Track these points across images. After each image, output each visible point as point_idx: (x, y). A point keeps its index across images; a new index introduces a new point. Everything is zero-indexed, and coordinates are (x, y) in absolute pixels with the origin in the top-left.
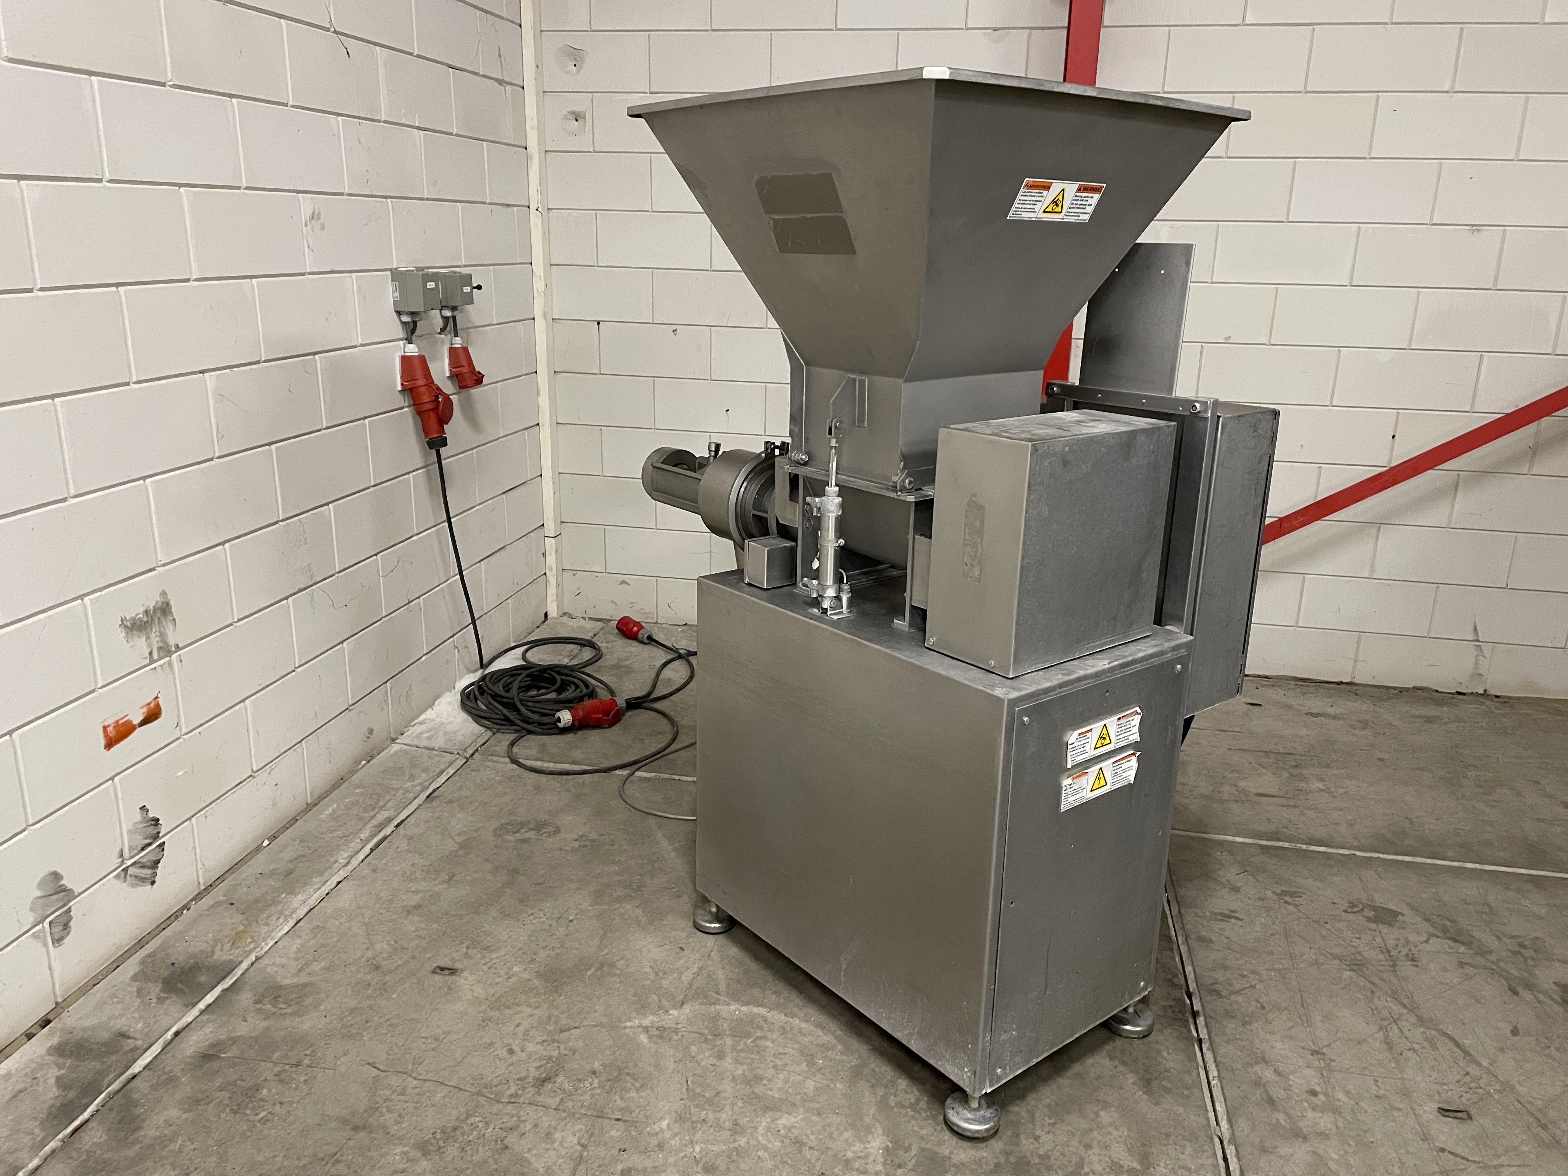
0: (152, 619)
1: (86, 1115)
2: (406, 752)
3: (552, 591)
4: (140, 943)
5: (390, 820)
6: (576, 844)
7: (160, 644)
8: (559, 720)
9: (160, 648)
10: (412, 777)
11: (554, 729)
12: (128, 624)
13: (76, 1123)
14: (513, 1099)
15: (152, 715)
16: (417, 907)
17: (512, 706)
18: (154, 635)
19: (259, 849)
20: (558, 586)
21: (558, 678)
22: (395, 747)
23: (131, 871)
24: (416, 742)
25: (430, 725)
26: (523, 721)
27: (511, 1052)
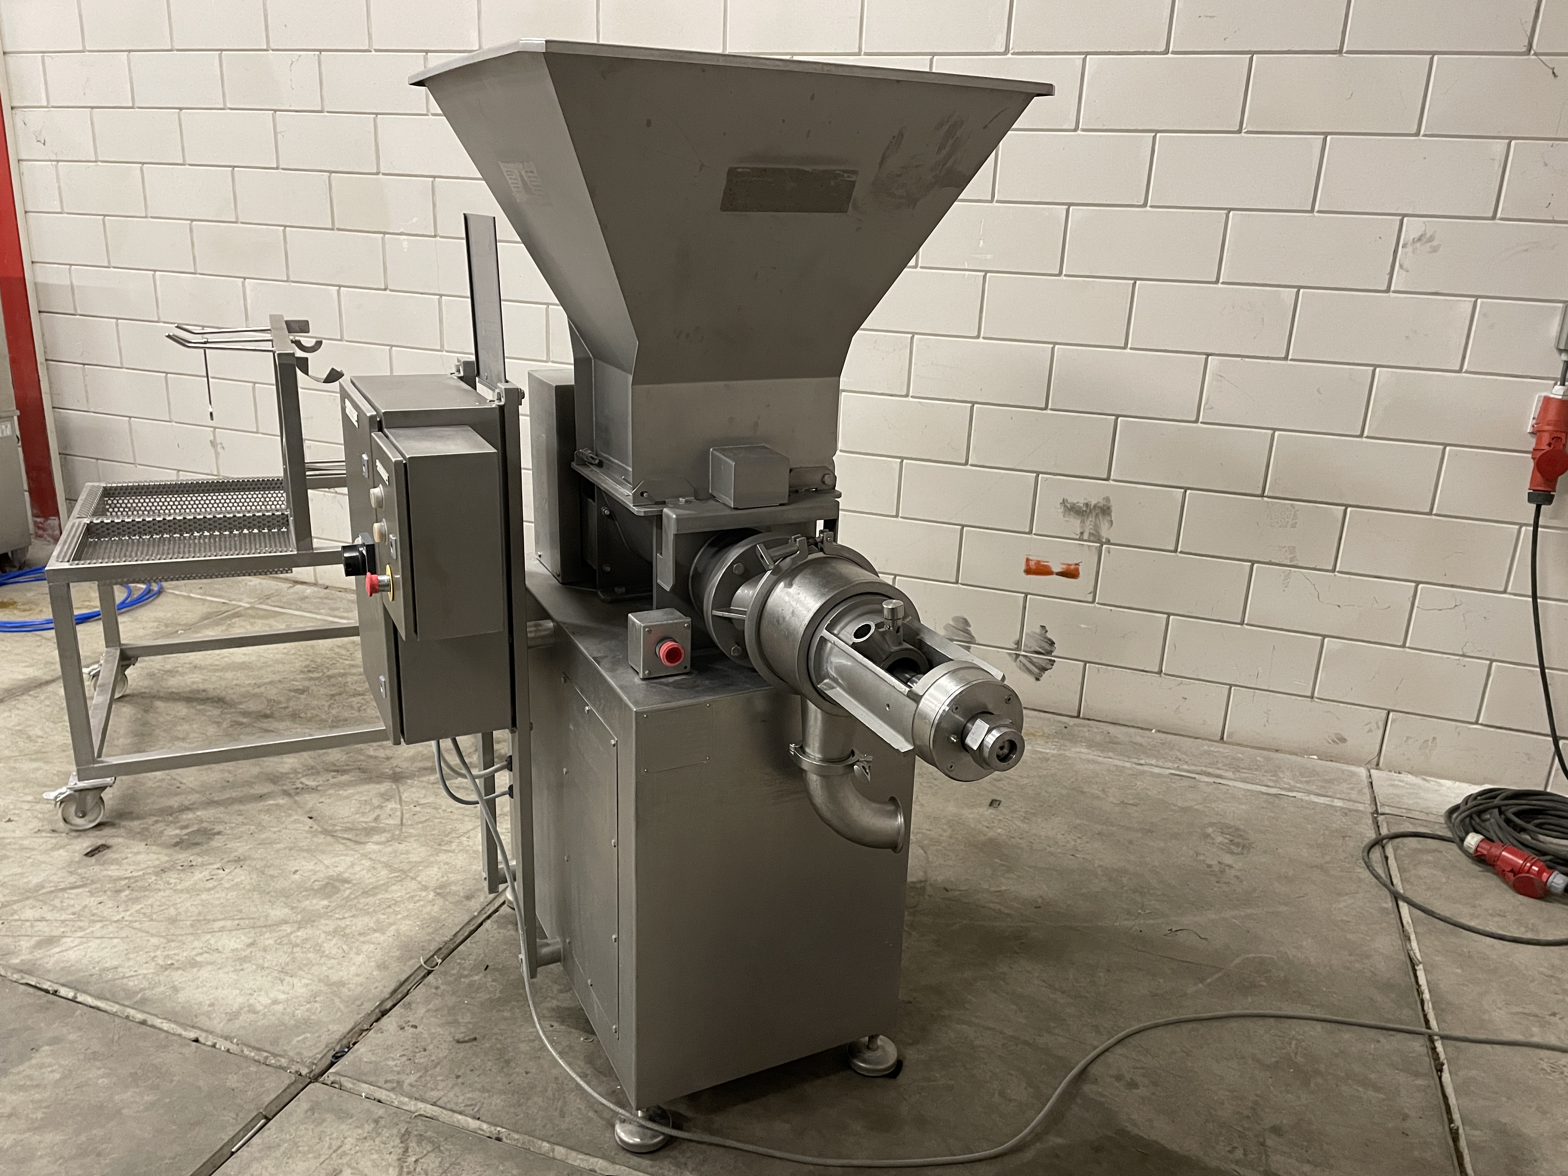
0: (1091, 511)
2: (1352, 774)
7: (1092, 531)
12: (1069, 506)
15: (1070, 573)
18: (1089, 523)
23: (1021, 658)
24: (1378, 779)
25: (1427, 785)
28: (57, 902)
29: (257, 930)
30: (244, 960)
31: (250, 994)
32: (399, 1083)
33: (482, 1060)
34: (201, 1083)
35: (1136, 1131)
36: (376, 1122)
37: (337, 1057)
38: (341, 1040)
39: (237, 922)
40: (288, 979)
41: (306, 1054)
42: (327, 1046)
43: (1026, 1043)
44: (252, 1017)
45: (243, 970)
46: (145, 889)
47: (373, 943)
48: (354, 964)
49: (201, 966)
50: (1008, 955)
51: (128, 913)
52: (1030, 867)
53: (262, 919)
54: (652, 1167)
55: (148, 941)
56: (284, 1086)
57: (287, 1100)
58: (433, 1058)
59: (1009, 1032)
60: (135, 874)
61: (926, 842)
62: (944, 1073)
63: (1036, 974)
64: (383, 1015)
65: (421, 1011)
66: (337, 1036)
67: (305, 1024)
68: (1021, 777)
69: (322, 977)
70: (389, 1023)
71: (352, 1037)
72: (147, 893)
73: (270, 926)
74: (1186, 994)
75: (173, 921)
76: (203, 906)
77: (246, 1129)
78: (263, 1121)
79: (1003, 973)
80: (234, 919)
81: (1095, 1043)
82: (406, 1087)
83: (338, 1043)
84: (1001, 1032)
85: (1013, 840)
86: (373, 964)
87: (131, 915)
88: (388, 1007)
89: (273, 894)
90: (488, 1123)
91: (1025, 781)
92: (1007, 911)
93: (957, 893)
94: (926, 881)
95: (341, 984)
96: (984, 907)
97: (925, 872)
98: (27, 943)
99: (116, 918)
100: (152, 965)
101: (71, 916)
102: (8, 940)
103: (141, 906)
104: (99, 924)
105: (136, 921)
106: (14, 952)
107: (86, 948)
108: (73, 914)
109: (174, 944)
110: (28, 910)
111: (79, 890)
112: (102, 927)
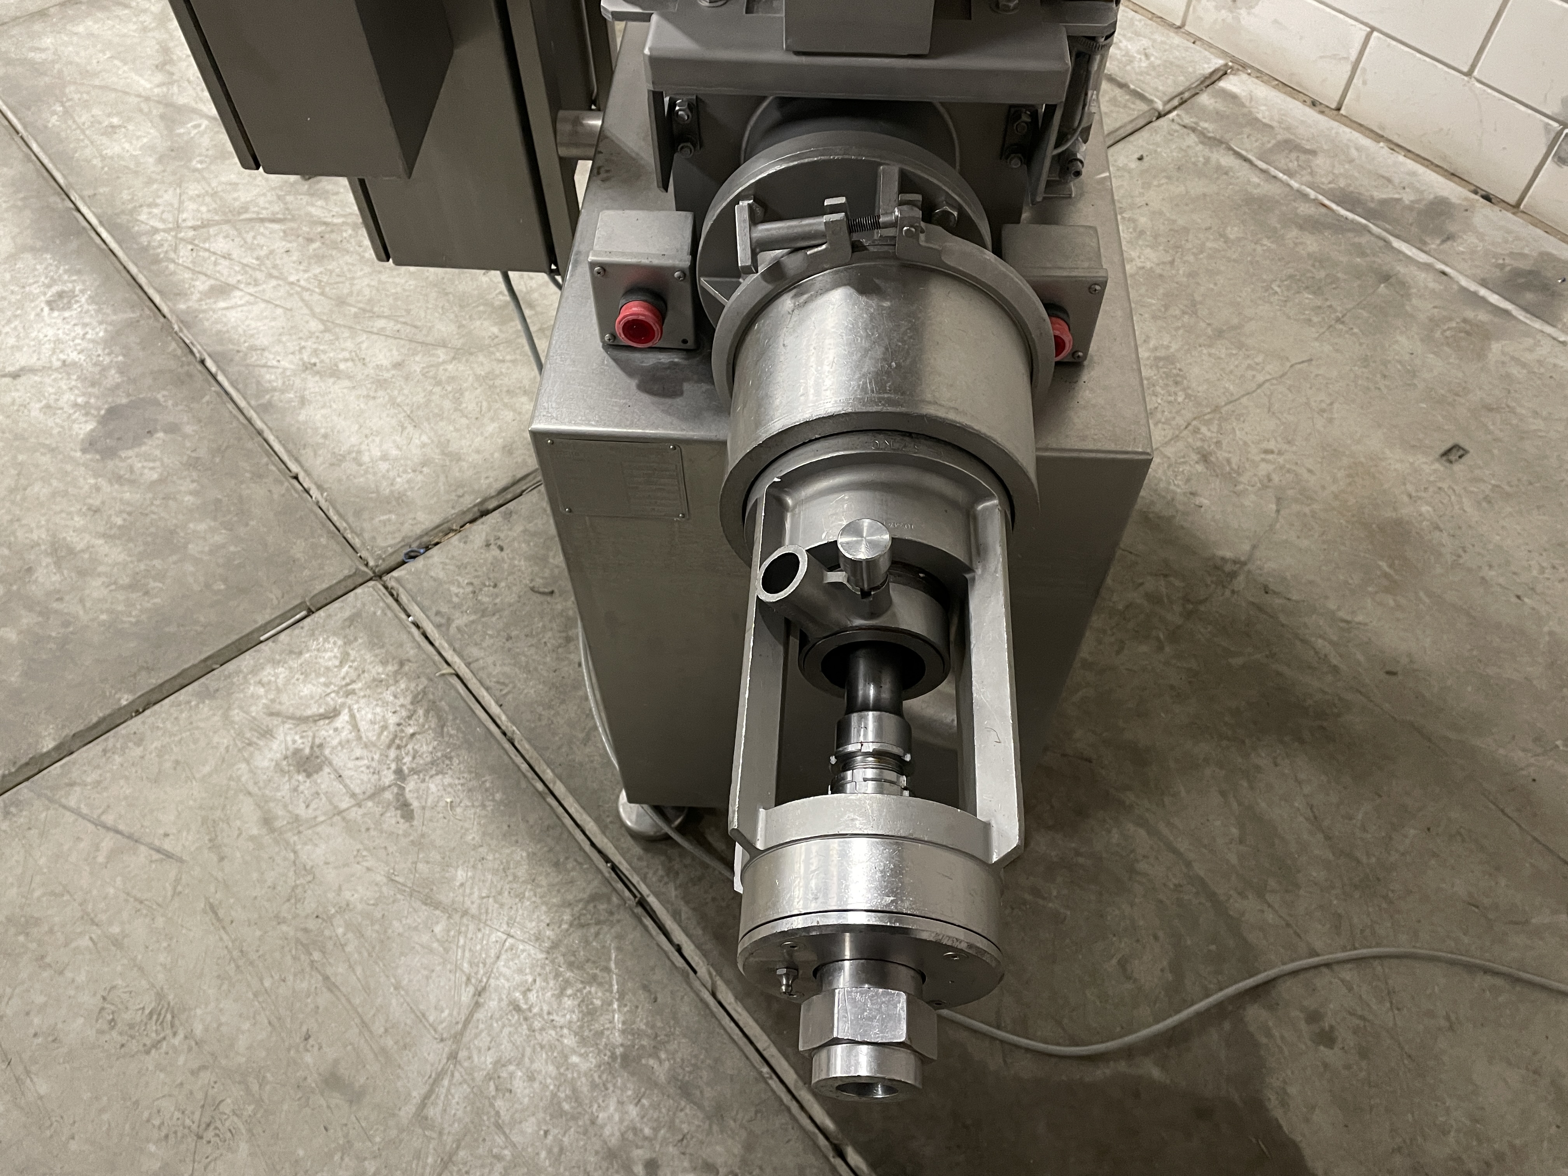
28: (249, 237)
29: (413, 345)
30: (381, 383)
31: (366, 436)
32: (449, 620)
33: (544, 626)
34: (270, 539)
35: (1278, 1113)
36: (402, 664)
37: (412, 556)
38: (421, 536)
39: (399, 326)
40: (410, 428)
41: (381, 543)
42: (403, 540)
43: (1212, 896)
44: (355, 467)
45: (374, 398)
46: (335, 245)
47: (514, 410)
48: (482, 433)
49: (339, 378)
50: (1287, 739)
51: (306, 276)
52: (1430, 595)
53: (424, 332)
54: (640, 859)
55: (307, 322)
56: (340, 576)
57: (340, 593)
58: (498, 601)
59: (1200, 869)
60: (335, 221)
61: (1290, 493)
62: (1065, 892)
63: (1307, 790)
64: (482, 516)
65: (519, 528)
66: (418, 530)
67: (397, 499)
68: (1536, 414)
69: (442, 440)
70: (480, 531)
71: (436, 535)
72: (334, 252)
73: (427, 344)
74: (1527, 922)
75: (341, 302)
76: (378, 290)
77: (284, 617)
78: (304, 613)
79: (1258, 768)
80: (397, 322)
81: (1318, 945)
82: (453, 630)
83: (417, 539)
84: (1188, 864)
85: (1437, 534)
86: (500, 441)
87: (307, 280)
88: (491, 507)
89: (451, 297)
90: (507, 716)
91: (1537, 424)
92: (1335, 660)
93: (1278, 601)
94: (1244, 564)
95: (457, 458)
96: (1304, 641)
97: (1254, 547)
98: (202, 285)
99: (292, 279)
100: (296, 358)
101: (254, 261)
102: (187, 275)
103: (322, 269)
104: (274, 282)
105: (308, 290)
106: (186, 295)
107: (249, 312)
108: (258, 259)
109: (328, 336)
110: (220, 239)
111: (276, 226)
112: (274, 287)
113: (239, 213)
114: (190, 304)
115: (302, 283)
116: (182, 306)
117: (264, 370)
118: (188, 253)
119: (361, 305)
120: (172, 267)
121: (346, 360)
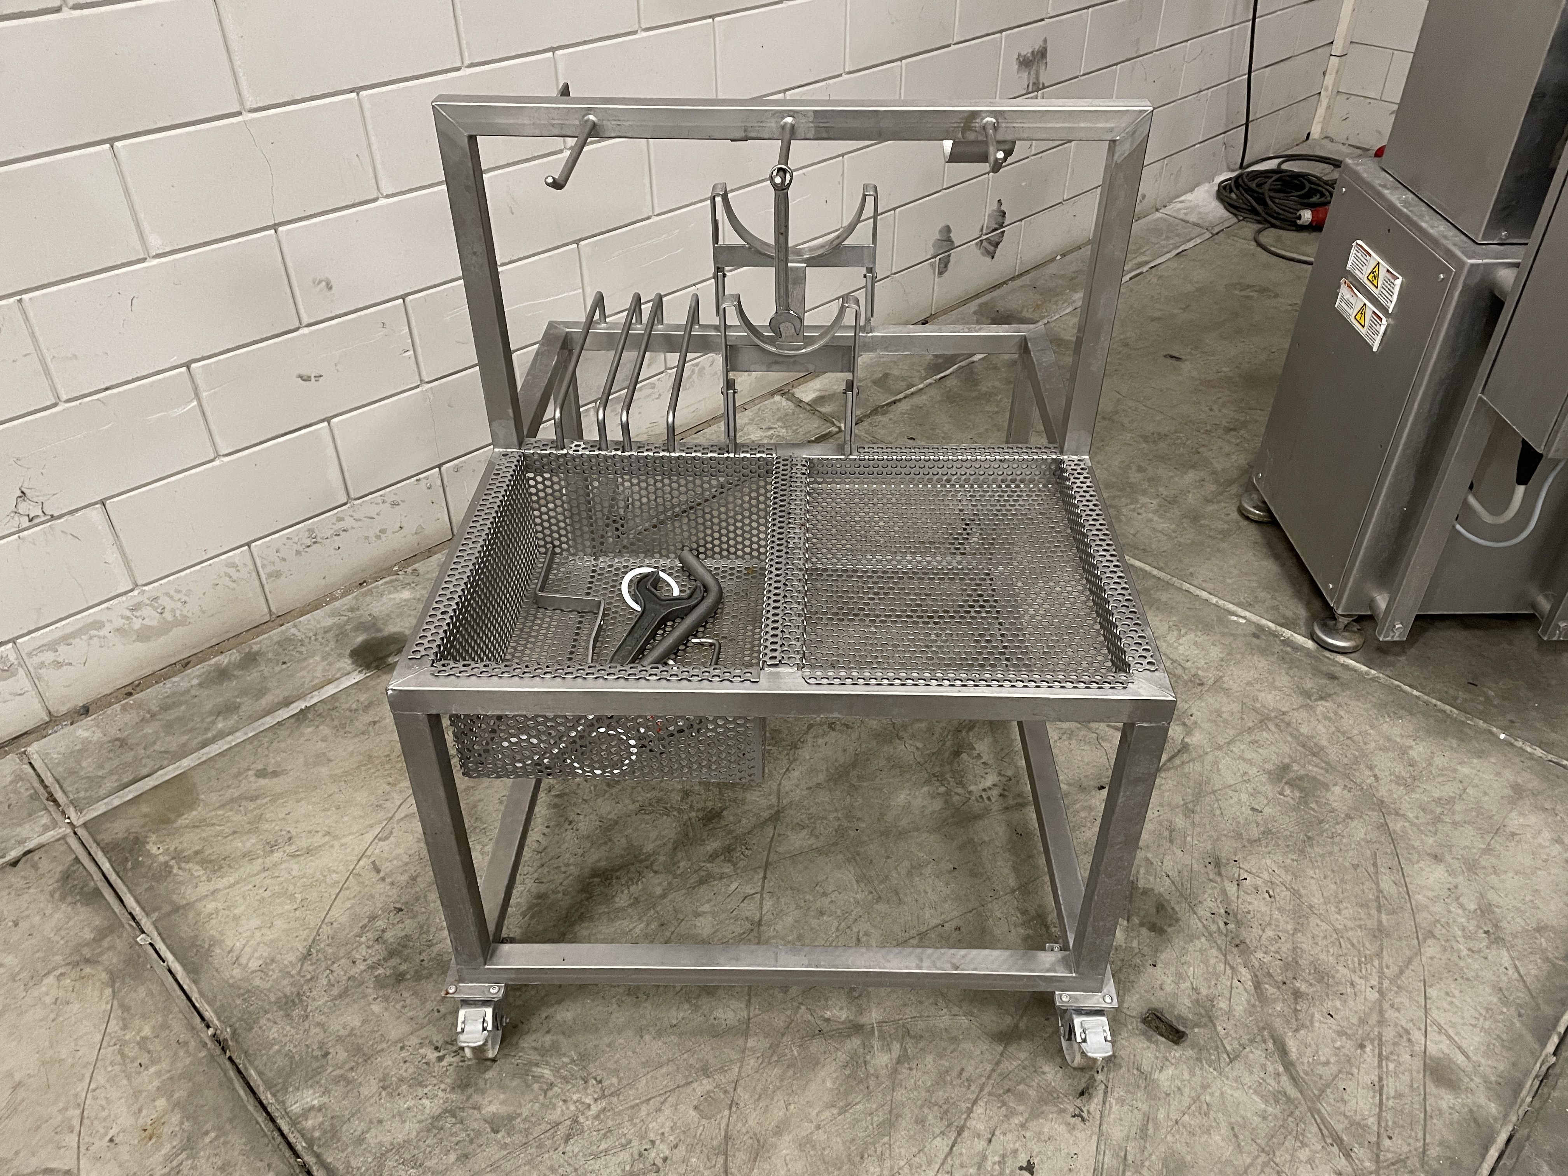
0: (1035, 59)
1: (947, 372)
2: (1165, 220)
3: (1321, 111)
4: (977, 296)
5: (1147, 263)
6: (1290, 308)
7: (1035, 81)
8: (1300, 218)
9: (1034, 84)
10: (1168, 238)
11: (1294, 225)
12: (1021, 59)
13: (942, 375)
14: (1208, 432)
16: (1159, 319)
17: (1261, 201)
18: (1033, 72)
19: (1053, 260)
20: (1328, 107)
21: (1308, 185)
22: (1158, 215)
23: (984, 243)
24: (1174, 214)
25: (1187, 205)
26: (1267, 214)
27: (1211, 410)
39: (1383, 869)
40: (1510, 829)
45: (1494, 867)
48: (1476, 775)
49: (1490, 905)
51: (1359, 981)
53: (1376, 846)
55: (1431, 958)
69: (1505, 802)
72: (1304, 962)
73: (1393, 840)
75: (1380, 933)
80: (1377, 873)
87: (1365, 978)
98: (1446, 1100)
99: (1374, 996)
100: (1492, 954)
101: (1368, 1050)
102: (1437, 1123)
103: (1340, 968)
104: (1390, 1014)
105: (1381, 973)
106: (1471, 1111)
107: (1453, 1025)
108: (1362, 1046)
109: (1438, 930)
110: (1349, 1109)
111: (1292, 1045)
112: (1398, 1010)
113: (1289, 1099)
114: (1483, 1100)
115: (1374, 982)
116: (1493, 1108)
117: (1528, 980)
118: (1398, 1140)
119: (1374, 912)
120: (1433, 1152)
121: (1461, 906)
